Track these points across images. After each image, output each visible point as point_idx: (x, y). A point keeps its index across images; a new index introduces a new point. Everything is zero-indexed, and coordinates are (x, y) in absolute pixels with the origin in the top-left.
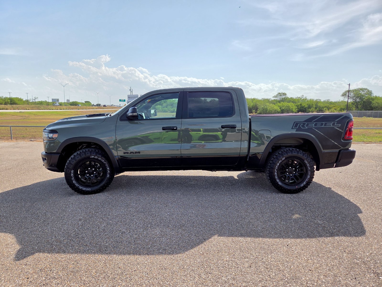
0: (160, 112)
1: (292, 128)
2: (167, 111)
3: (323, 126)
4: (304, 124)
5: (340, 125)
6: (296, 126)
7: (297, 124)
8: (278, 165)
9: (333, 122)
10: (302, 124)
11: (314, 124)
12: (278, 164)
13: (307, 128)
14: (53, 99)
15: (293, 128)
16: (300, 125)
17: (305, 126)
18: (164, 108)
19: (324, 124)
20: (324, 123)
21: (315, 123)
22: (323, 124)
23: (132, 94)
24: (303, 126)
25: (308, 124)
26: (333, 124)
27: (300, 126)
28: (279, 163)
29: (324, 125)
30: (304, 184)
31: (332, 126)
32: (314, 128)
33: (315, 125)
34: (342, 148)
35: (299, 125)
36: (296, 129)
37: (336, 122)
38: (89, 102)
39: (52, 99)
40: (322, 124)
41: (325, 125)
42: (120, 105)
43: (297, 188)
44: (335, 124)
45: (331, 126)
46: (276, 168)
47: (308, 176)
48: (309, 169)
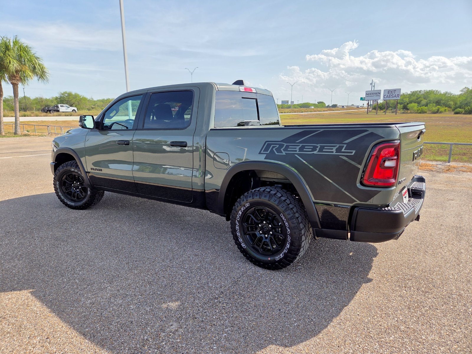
0: (413, 113)
1: (260, 153)
2: (426, 111)
3: (315, 152)
4: (281, 146)
5: (354, 152)
7: (269, 146)
9: (338, 145)
10: (278, 146)
11: (298, 147)
12: (240, 213)
13: (284, 153)
14: (282, 102)
15: (262, 152)
16: (273, 147)
17: (282, 150)
18: (422, 107)
19: (318, 149)
20: (319, 145)
21: (301, 145)
22: (317, 147)
23: (373, 90)
24: (278, 150)
25: (287, 147)
26: (339, 150)
27: (274, 149)
28: (241, 211)
29: (317, 151)
30: (280, 256)
31: (334, 153)
32: (298, 154)
33: (301, 149)
34: (358, 202)
35: (272, 146)
36: (266, 155)
37: (345, 146)
38: (323, 102)
39: (282, 101)
40: (314, 149)
41: (321, 150)
42: (363, 104)
43: (269, 261)
44: (343, 150)
45: (333, 152)
46: (238, 218)
47: (287, 244)
48: (289, 232)
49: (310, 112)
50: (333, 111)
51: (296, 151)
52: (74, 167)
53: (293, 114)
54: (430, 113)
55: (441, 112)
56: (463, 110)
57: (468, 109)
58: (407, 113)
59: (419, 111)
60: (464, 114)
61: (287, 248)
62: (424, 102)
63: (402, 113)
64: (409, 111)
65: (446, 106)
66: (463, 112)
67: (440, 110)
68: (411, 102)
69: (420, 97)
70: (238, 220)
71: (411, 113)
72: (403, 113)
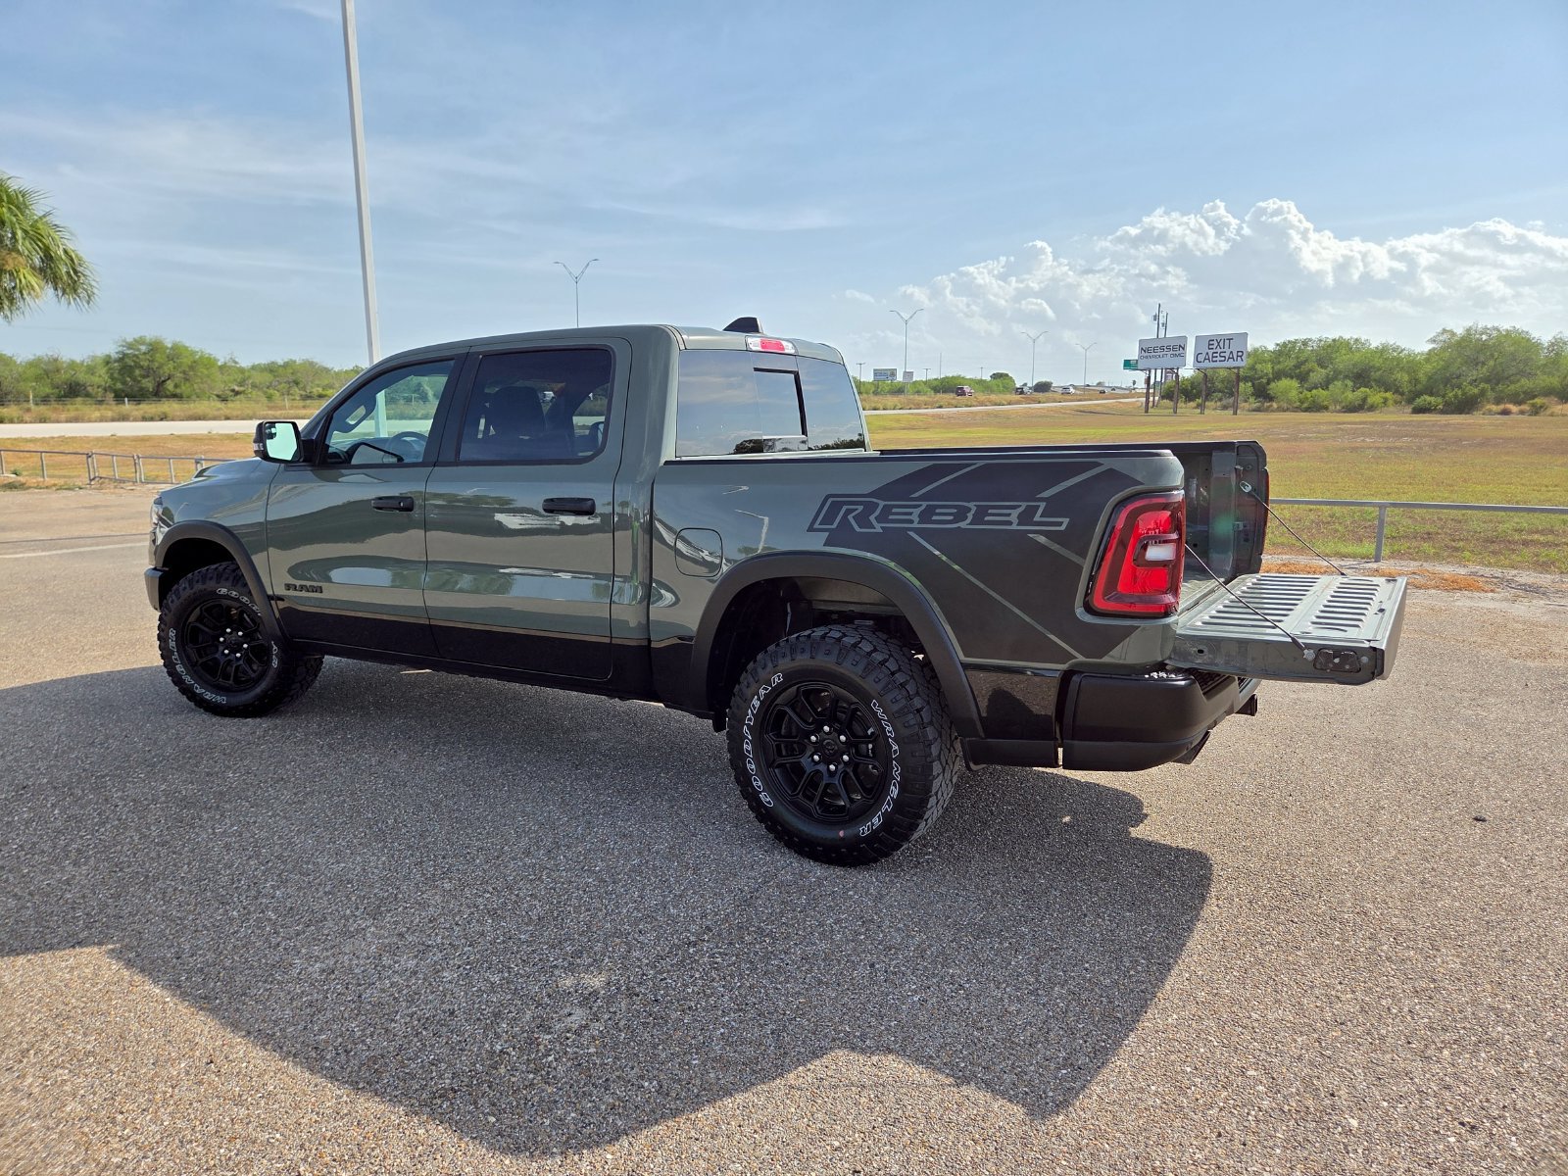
1: (811, 529)
3: (963, 525)
4: (870, 508)
5: (1066, 521)
6: (829, 519)
7: (835, 507)
8: (757, 706)
9: (1024, 505)
10: (861, 508)
11: (917, 511)
12: (756, 703)
13: (878, 528)
14: (877, 373)
15: (816, 526)
16: (849, 512)
17: (872, 518)
18: (1314, 391)
19: (970, 516)
20: (972, 505)
21: (924, 504)
22: (970, 510)
24: (862, 520)
25: (887, 510)
26: (1026, 517)
27: (850, 517)
28: (759, 699)
29: (968, 521)
30: (873, 824)
31: (1014, 527)
32: (917, 531)
33: (925, 516)
34: (1081, 658)
35: (844, 508)
36: (827, 534)
37: (1043, 505)
38: (1007, 375)
39: (875, 370)
40: (961, 515)
41: (978, 519)
42: (1134, 383)
43: (843, 839)
44: (1037, 518)
45: (1010, 523)
46: (750, 720)
47: (892, 787)
48: (895, 751)
49: (967, 406)
50: (1039, 402)
51: (911, 522)
52: (228, 584)
53: (912, 414)
54: (1339, 412)
55: (1372, 408)
56: (1440, 400)
57: (1456, 396)
58: (1267, 410)
59: (1305, 405)
60: (1442, 412)
61: (892, 798)
62: (1318, 375)
63: (1254, 410)
64: (1275, 405)
65: (1386, 386)
66: (1441, 407)
67: (1370, 401)
68: (1278, 375)
69: (1306, 361)
70: (748, 725)
71: (1281, 409)
72: (1258, 410)
